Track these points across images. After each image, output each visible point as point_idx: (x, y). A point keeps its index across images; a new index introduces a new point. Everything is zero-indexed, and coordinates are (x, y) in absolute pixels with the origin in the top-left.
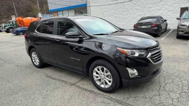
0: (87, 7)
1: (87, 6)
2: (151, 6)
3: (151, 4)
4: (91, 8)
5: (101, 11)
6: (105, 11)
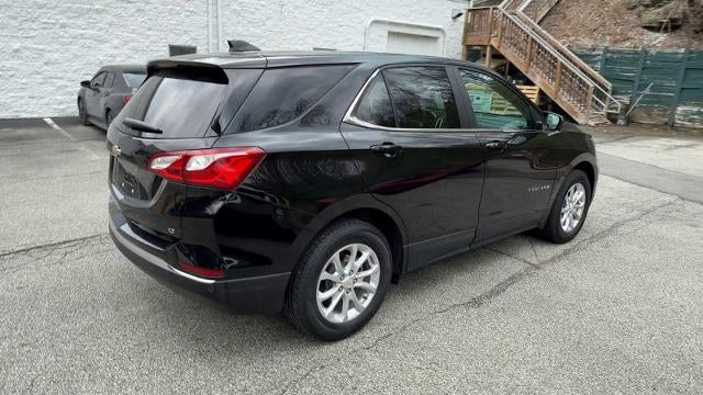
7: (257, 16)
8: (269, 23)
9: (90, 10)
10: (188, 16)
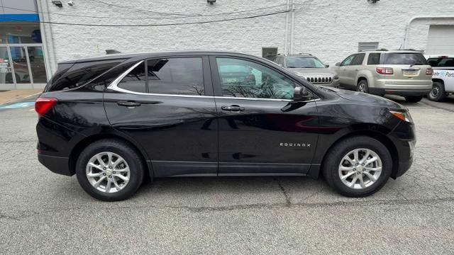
0: (42, 24)
1: (41, 20)
2: (213, 39)
3: (212, 36)
4: (55, 29)
5: (89, 40)
6: (101, 41)
7: (318, 26)
8: (326, 30)
9: (224, 33)
10: (273, 31)
